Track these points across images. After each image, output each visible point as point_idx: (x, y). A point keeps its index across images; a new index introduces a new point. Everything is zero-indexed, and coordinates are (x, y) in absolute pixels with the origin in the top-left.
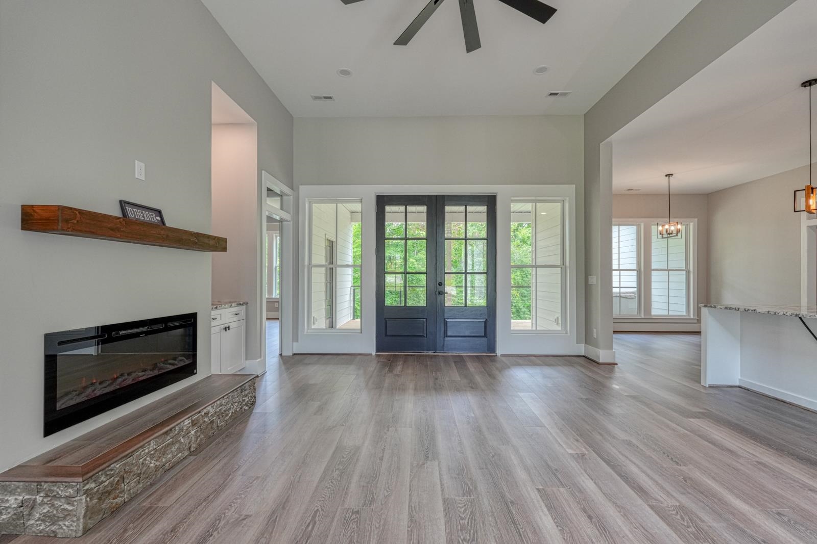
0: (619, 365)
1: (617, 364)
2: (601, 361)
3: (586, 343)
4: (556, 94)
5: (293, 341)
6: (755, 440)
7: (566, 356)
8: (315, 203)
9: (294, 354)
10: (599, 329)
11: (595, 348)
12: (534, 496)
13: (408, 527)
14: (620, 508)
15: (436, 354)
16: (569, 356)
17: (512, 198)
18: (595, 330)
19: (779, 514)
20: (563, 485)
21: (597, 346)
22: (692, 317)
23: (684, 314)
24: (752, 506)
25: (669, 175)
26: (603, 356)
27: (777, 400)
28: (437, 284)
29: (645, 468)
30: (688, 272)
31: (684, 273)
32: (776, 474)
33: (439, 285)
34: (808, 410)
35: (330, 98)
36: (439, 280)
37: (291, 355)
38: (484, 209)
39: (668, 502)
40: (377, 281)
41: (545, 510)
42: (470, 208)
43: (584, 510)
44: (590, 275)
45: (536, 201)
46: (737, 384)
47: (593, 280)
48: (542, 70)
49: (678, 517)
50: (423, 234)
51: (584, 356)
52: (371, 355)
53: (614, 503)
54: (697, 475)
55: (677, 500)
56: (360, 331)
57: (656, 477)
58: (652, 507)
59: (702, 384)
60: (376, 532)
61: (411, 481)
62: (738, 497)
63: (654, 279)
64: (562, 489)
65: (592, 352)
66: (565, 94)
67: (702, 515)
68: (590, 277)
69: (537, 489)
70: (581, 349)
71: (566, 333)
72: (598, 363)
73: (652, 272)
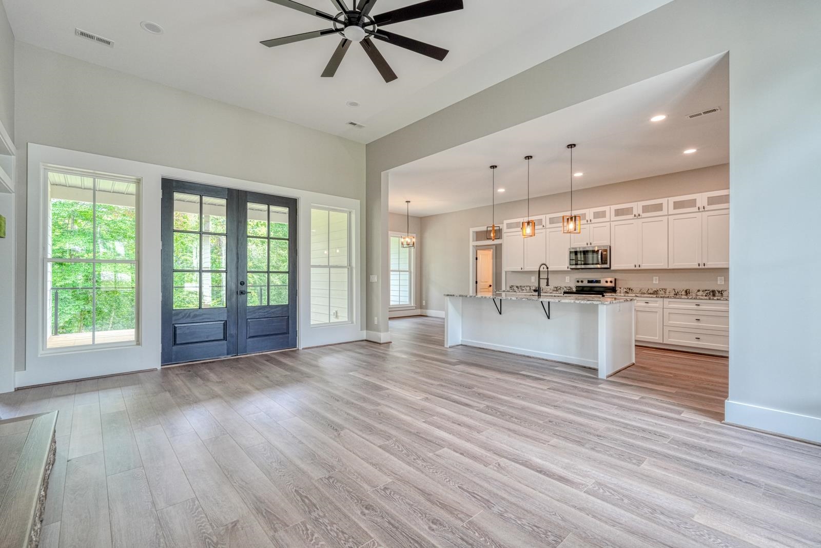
0: (393, 343)
1: (391, 342)
2: (382, 342)
3: (367, 329)
4: (355, 124)
5: (15, 371)
6: (488, 369)
7: (353, 342)
8: (53, 171)
9: (17, 389)
10: (379, 317)
11: (374, 332)
12: (425, 426)
13: (376, 468)
14: (467, 416)
15: (237, 357)
16: (356, 341)
17: (312, 204)
18: (376, 318)
19: (518, 396)
20: (434, 416)
21: (379, 331)
22: (412, 305)
23: (408, 303)
24: (508, 397)
25: (408, 202)
26: (383, 337)
27: (481, 348)
28: (239, 284)
29: (460, 395)
30: (410, 272)
31: (408, 273)
32: (507, 382)
33: (241, 284)
34: (494, 351)
35: (109, 43)
36: (241, 279)
37: (14, 390)
38: (286, 210)
39: (482, 406)
40: (162, 281)
41: (437, 429)
42: (272, 208)
43: (453, 422)
44: (371, 275)
45: (329, 210)
46: (460, 343)
47: (374, 278)
48: (354, 104)
49: (490, 411)
50: (222, 229)
51: (366, 340)
52: (156, 369)
53: (463, 415)
54: (481, 391)
55: (484, 404)
56: (135, 343)
57: (468, 397)
58: (478, 410)
59: (445, 346)
60: (359, 480)
61: (344, 447)
62: (502, 395)
63: (392, 277)
64: (434, 417)
65: (373, 335)
66: (360, 126)
67: (497, 406)
68: (371, 277)
69: (423, 422)
70: (364, 335)
71: (352, 323)
72: (380, 344)
73: (391, 272)
